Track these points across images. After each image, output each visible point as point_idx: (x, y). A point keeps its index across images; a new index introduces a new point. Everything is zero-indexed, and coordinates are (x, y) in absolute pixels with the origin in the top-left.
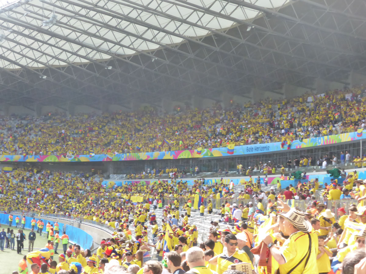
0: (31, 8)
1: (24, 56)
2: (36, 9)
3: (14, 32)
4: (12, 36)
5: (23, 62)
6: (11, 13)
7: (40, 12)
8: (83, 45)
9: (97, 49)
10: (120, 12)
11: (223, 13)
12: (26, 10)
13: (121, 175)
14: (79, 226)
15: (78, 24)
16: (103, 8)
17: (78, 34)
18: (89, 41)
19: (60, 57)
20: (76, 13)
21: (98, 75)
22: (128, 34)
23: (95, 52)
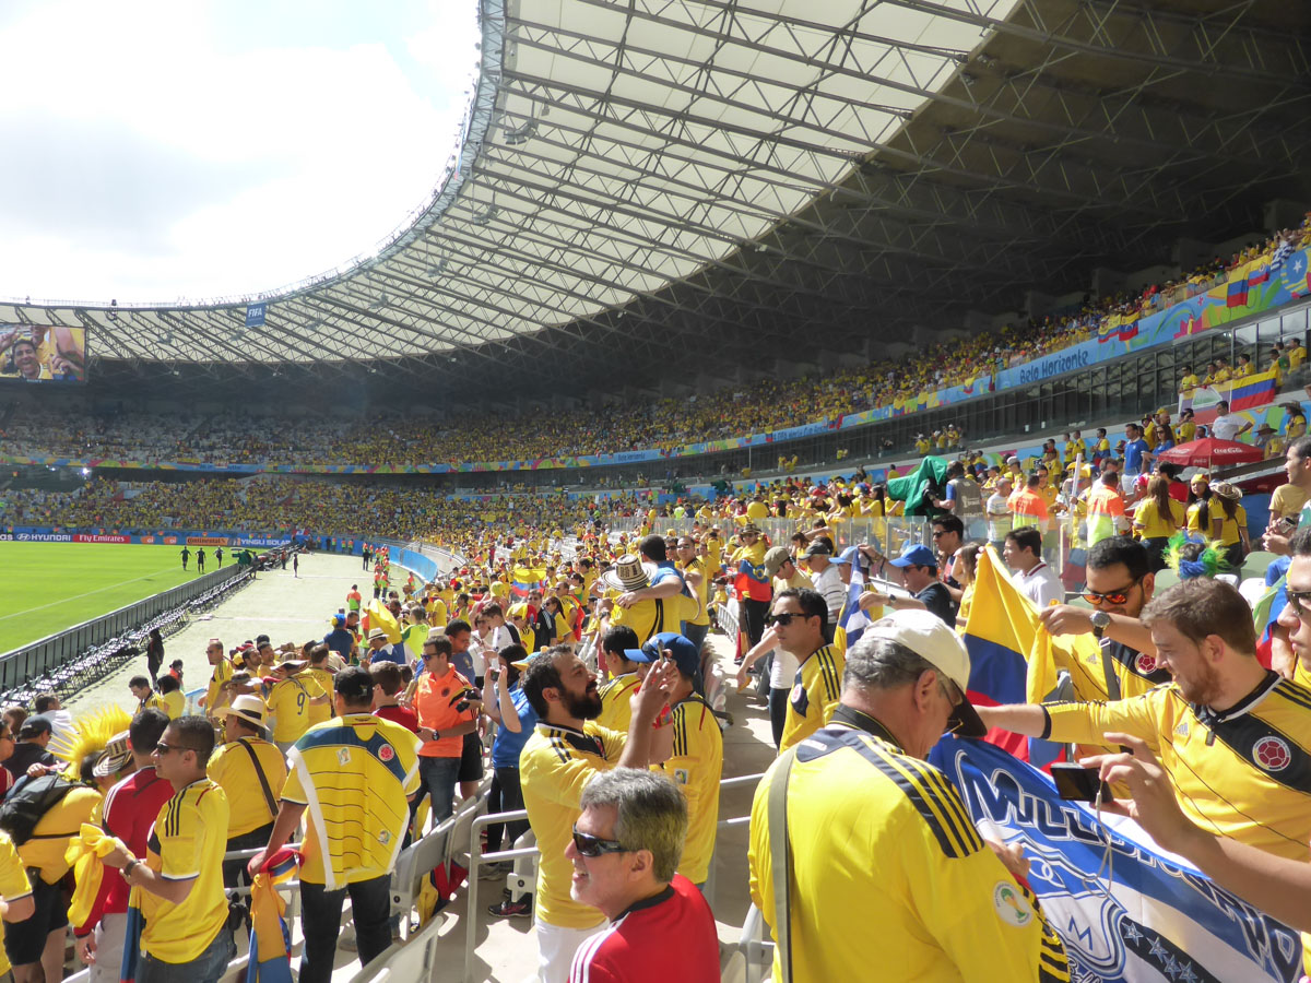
0: (355, 287)
1: (347, 345)
2: (361, 288)
3: (334, 315)
4: (331, 320)
5: (347, 352)
6: (329, 291)
7: (367, 291)
8: (420, 332)
9: (438, 338)
10: (466, 293)
11: (589, 295)
12: (347, 288)
13: (467, 490)
14: (420, 550)
15: (414, 307)
16: (445, 288)
17: (415, 319)
18: (428, 327)
19: (393, 347)
20: (412, 294)
21: (439, 368)
22: (476, 319)
23: (435, 340)
